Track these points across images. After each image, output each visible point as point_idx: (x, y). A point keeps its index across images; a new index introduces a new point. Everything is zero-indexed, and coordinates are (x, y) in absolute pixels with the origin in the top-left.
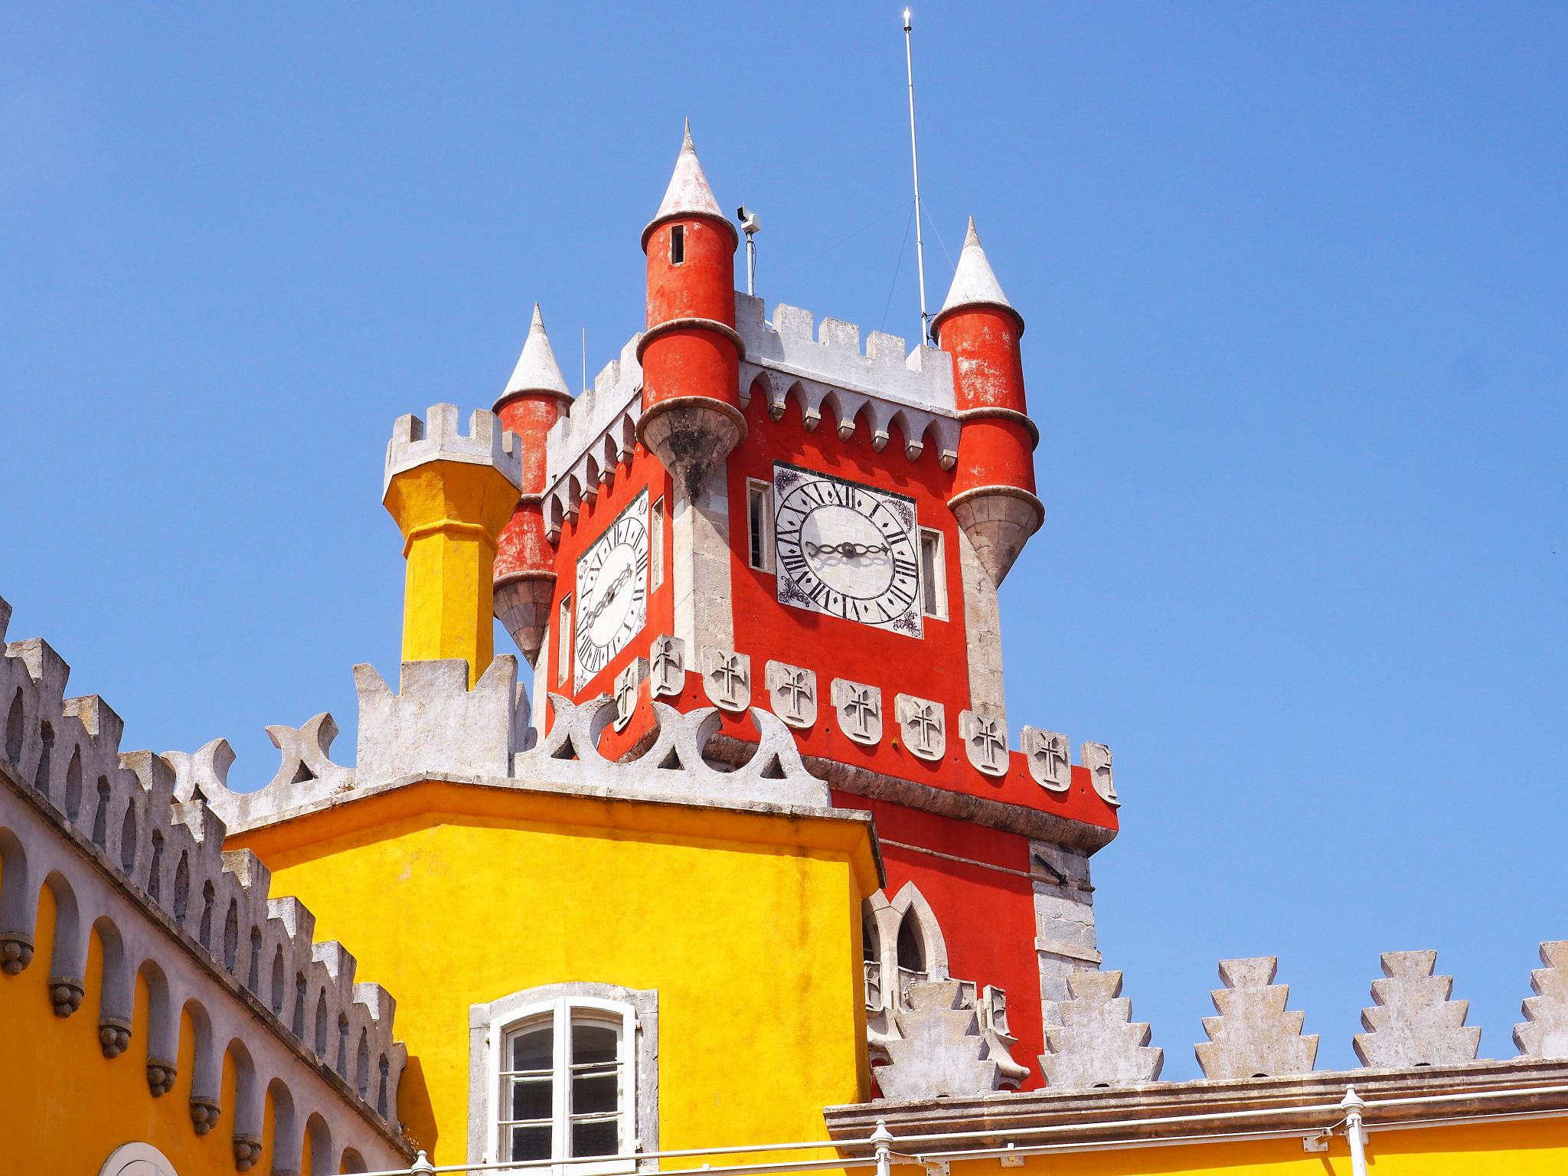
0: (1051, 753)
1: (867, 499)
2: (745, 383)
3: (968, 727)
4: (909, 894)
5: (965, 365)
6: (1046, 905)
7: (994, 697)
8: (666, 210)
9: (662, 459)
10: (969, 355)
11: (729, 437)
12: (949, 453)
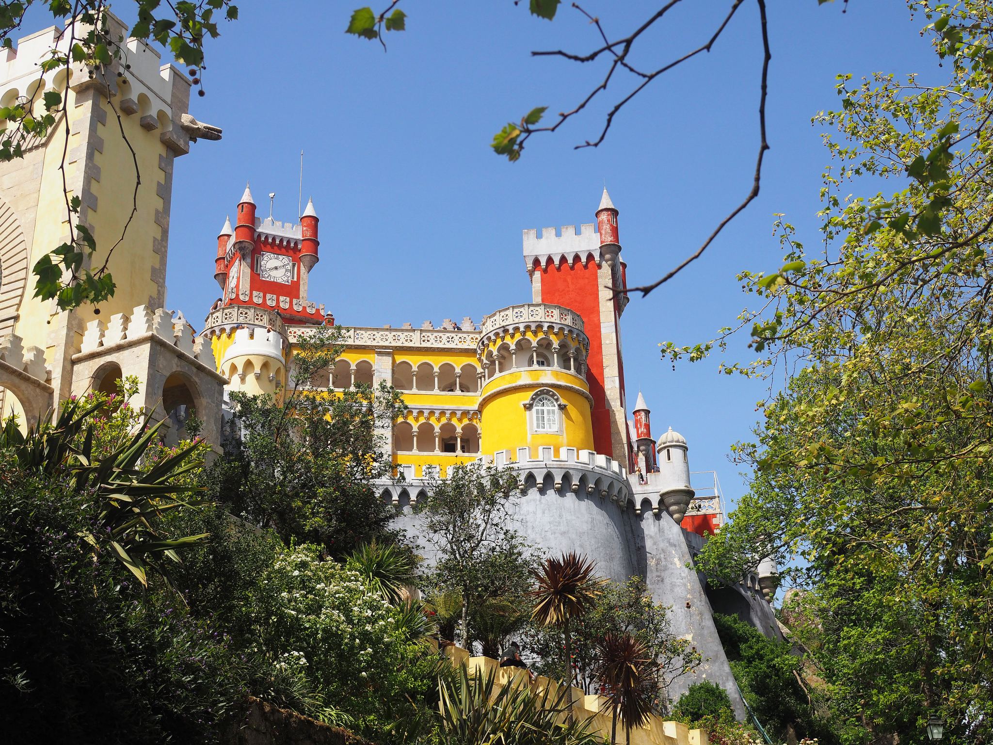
0: (312, 306)
1: (280, 257)
2: (256, 236)
3: (295, 302)
5: (305, 228)
7: (305, 295)
8: (241, 202)
9: (241, 253)
10: (305, 226)
11: (251, 247)
12: (300, 246)
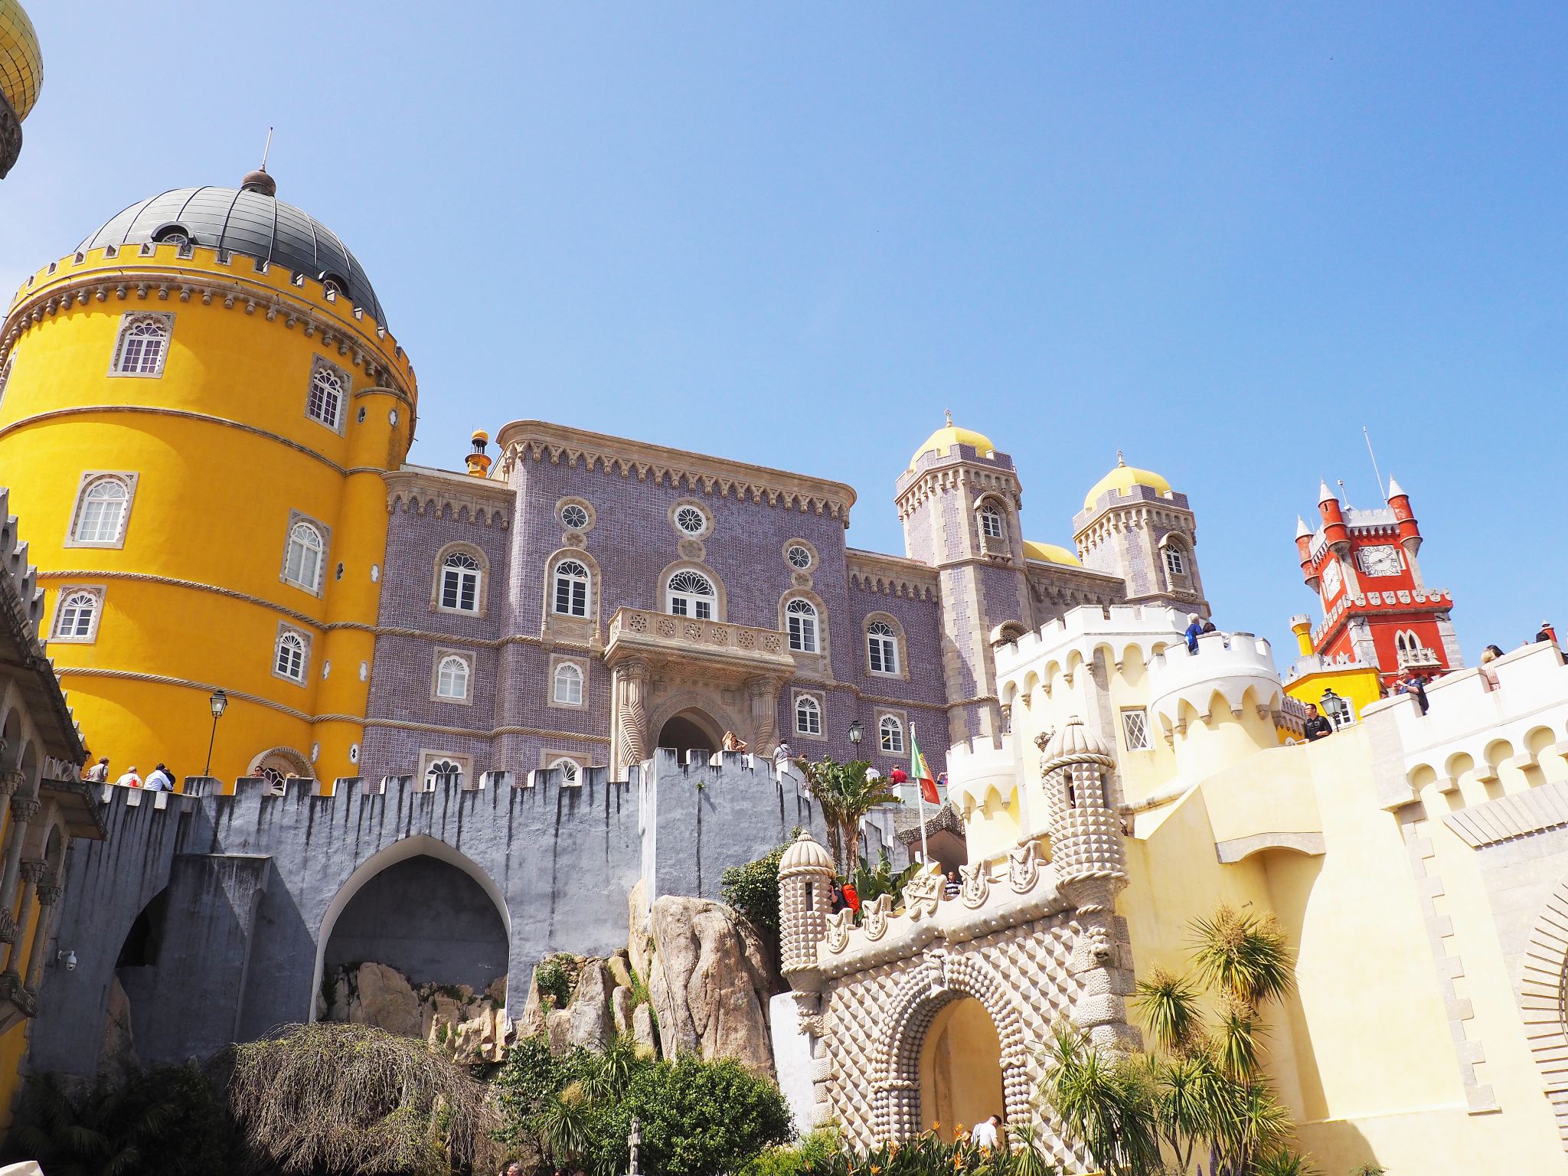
0: (1435, 594)
1: (1381, 548)
2: (1348, 532)
3: (1414, 593)
4: (1410, 632)
5: (1397, 510)
6: (1440, 625)
7: (1420, 584)
8: (1321, 500)
9: (1335, 554)
10: (1397, 508)
11: (1348, 546)
12: (1398, 531)
